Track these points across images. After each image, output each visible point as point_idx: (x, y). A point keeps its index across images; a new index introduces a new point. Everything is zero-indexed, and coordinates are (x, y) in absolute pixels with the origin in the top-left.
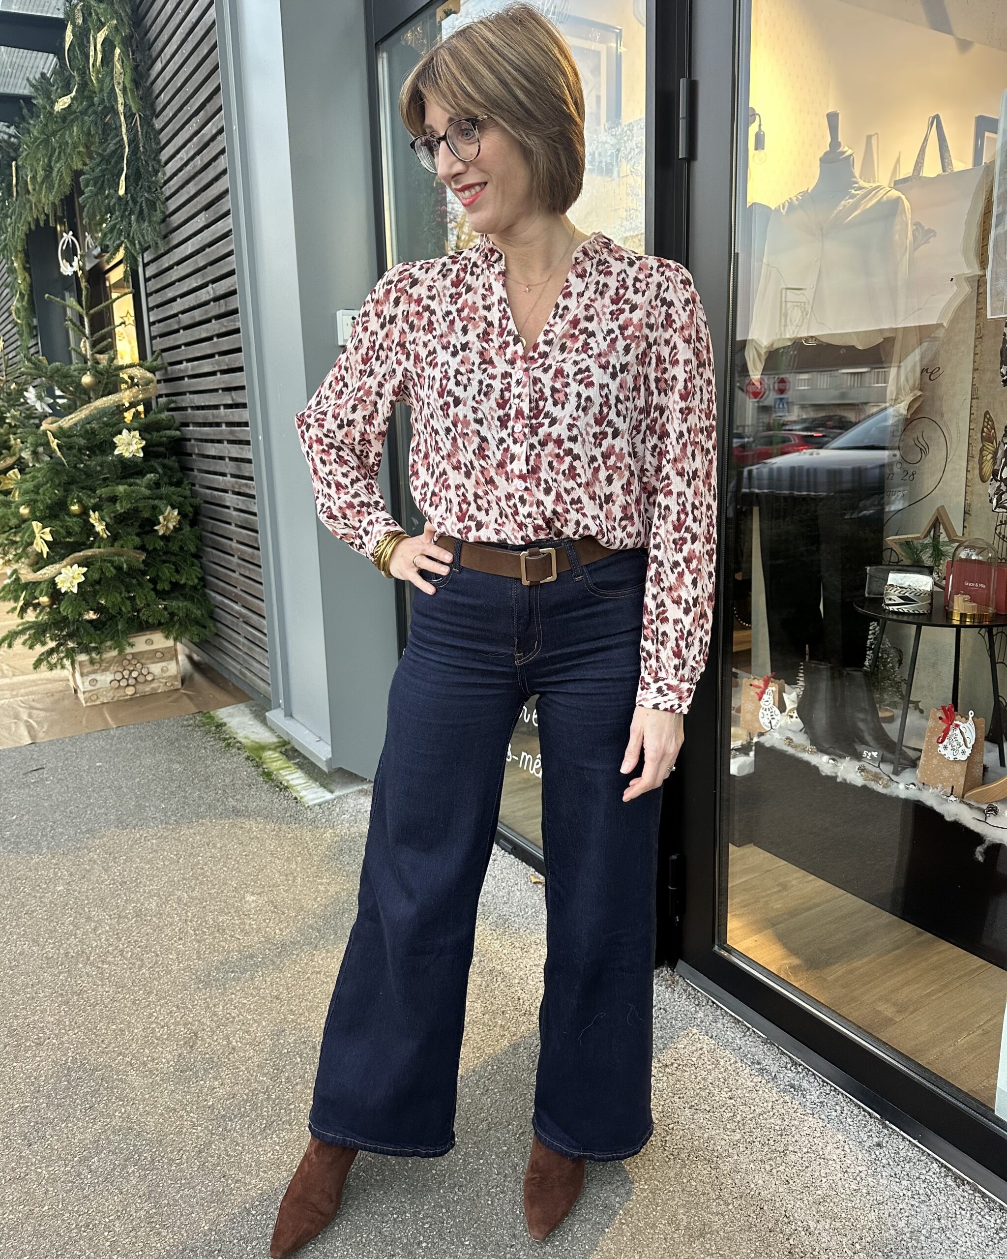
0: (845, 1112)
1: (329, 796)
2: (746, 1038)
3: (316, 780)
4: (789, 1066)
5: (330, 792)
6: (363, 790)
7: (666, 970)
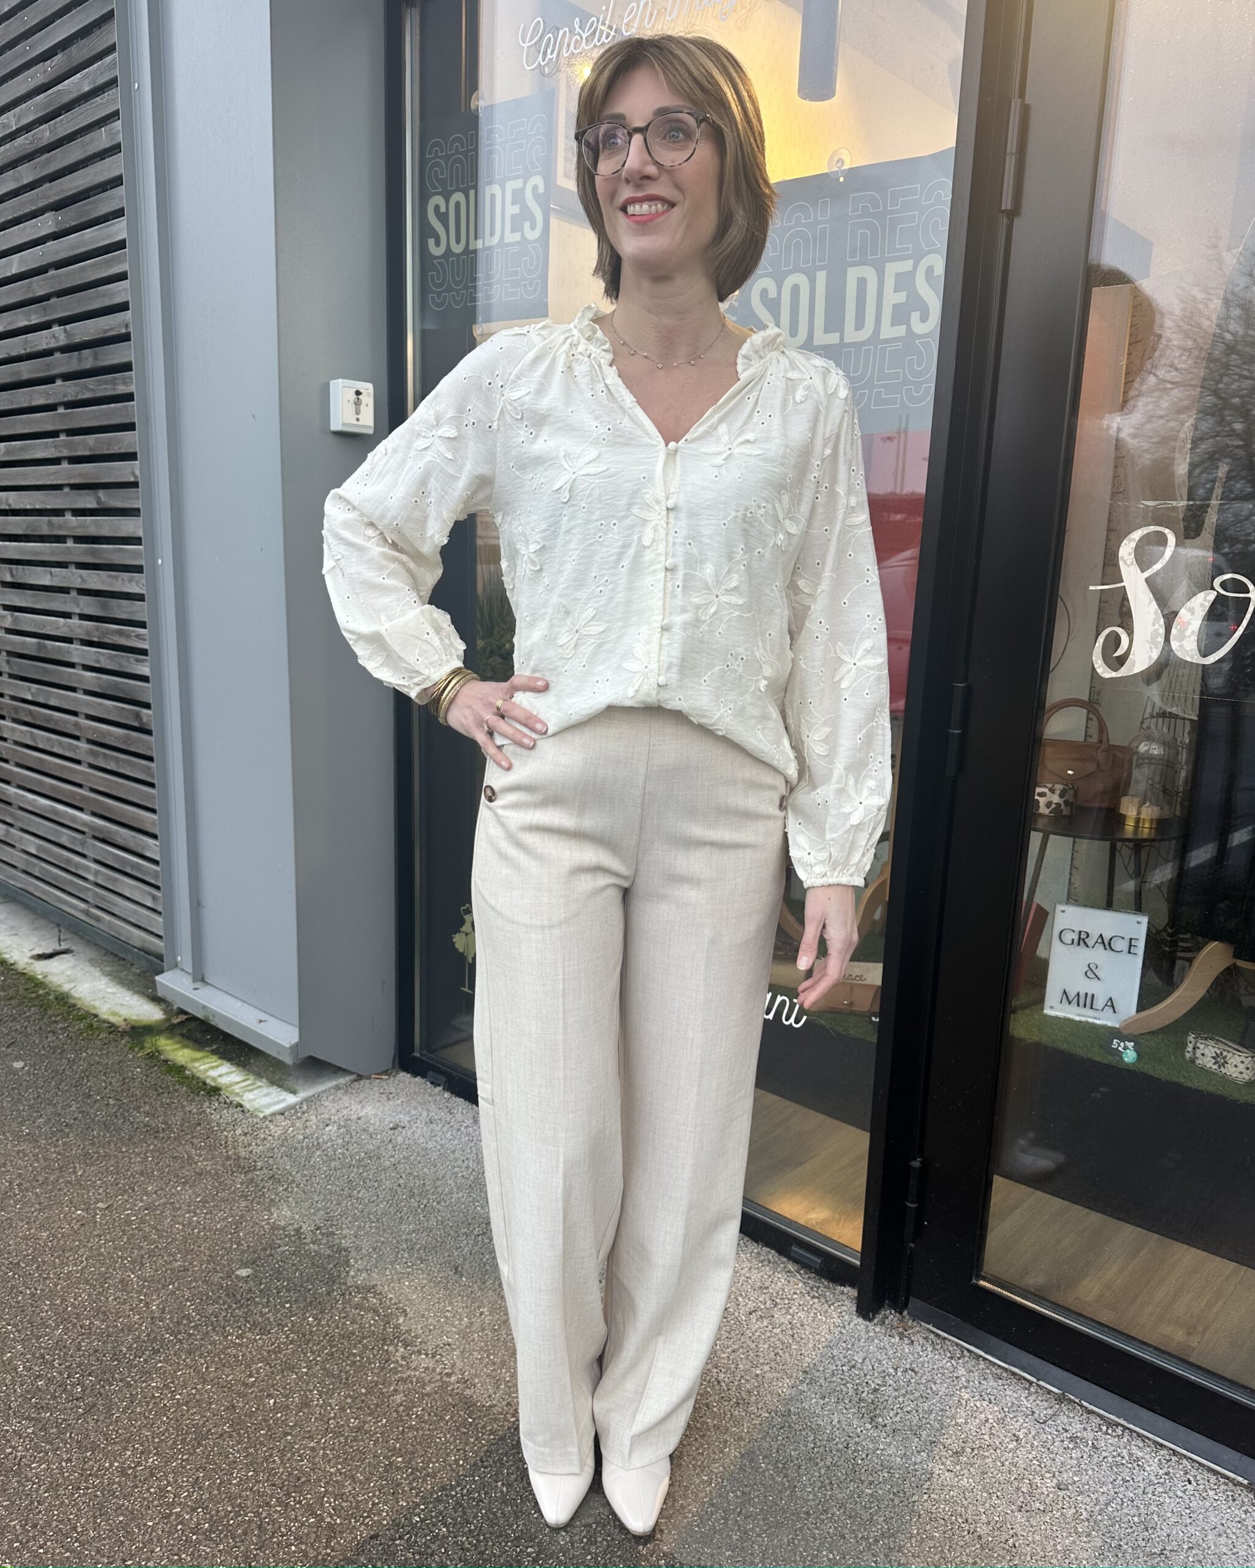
0: (1201, 1481)
1: (291, 1099)
2: (1034, 1397)
3: (259, 1075)
4: (1104, 1428)
5: (291, 1092)
6: (341, 1086)
7: (891, 1314)
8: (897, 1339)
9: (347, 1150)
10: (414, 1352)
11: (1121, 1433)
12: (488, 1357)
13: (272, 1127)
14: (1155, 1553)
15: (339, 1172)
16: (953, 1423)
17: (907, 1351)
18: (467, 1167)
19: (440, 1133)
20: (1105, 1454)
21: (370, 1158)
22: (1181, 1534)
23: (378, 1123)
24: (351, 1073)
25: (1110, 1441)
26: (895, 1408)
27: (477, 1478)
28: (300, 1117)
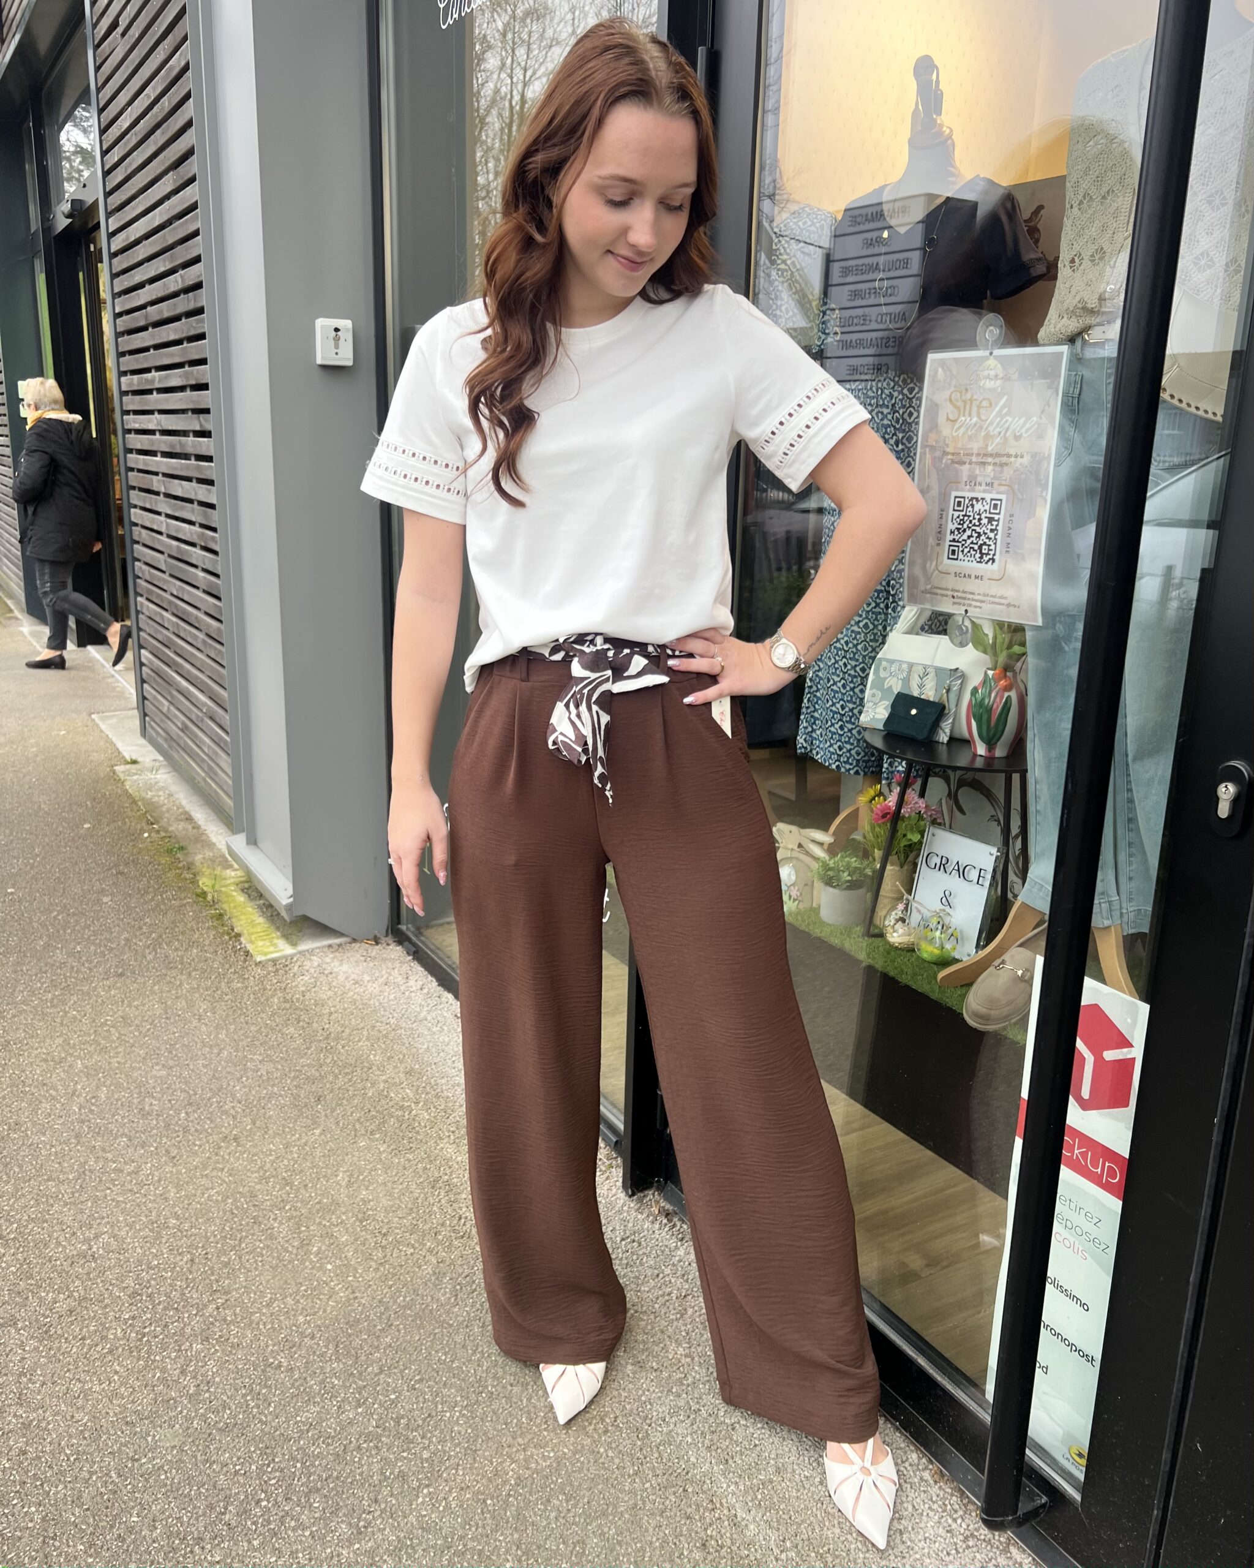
1: (289, 950)
5: (293, 945)
6: (333, 945)
8: (645, 1215)
9: (304, 996)
10: (240, 1151)
13: (259, 970)
15: (285, 1011)
17: (646, 1227)
18: (387, 1024)
19: (387, 994)
21: (317, 1005)
23: (343, 979)
24: (348, 938)
27: (219, 1245)
28: (287, 966)
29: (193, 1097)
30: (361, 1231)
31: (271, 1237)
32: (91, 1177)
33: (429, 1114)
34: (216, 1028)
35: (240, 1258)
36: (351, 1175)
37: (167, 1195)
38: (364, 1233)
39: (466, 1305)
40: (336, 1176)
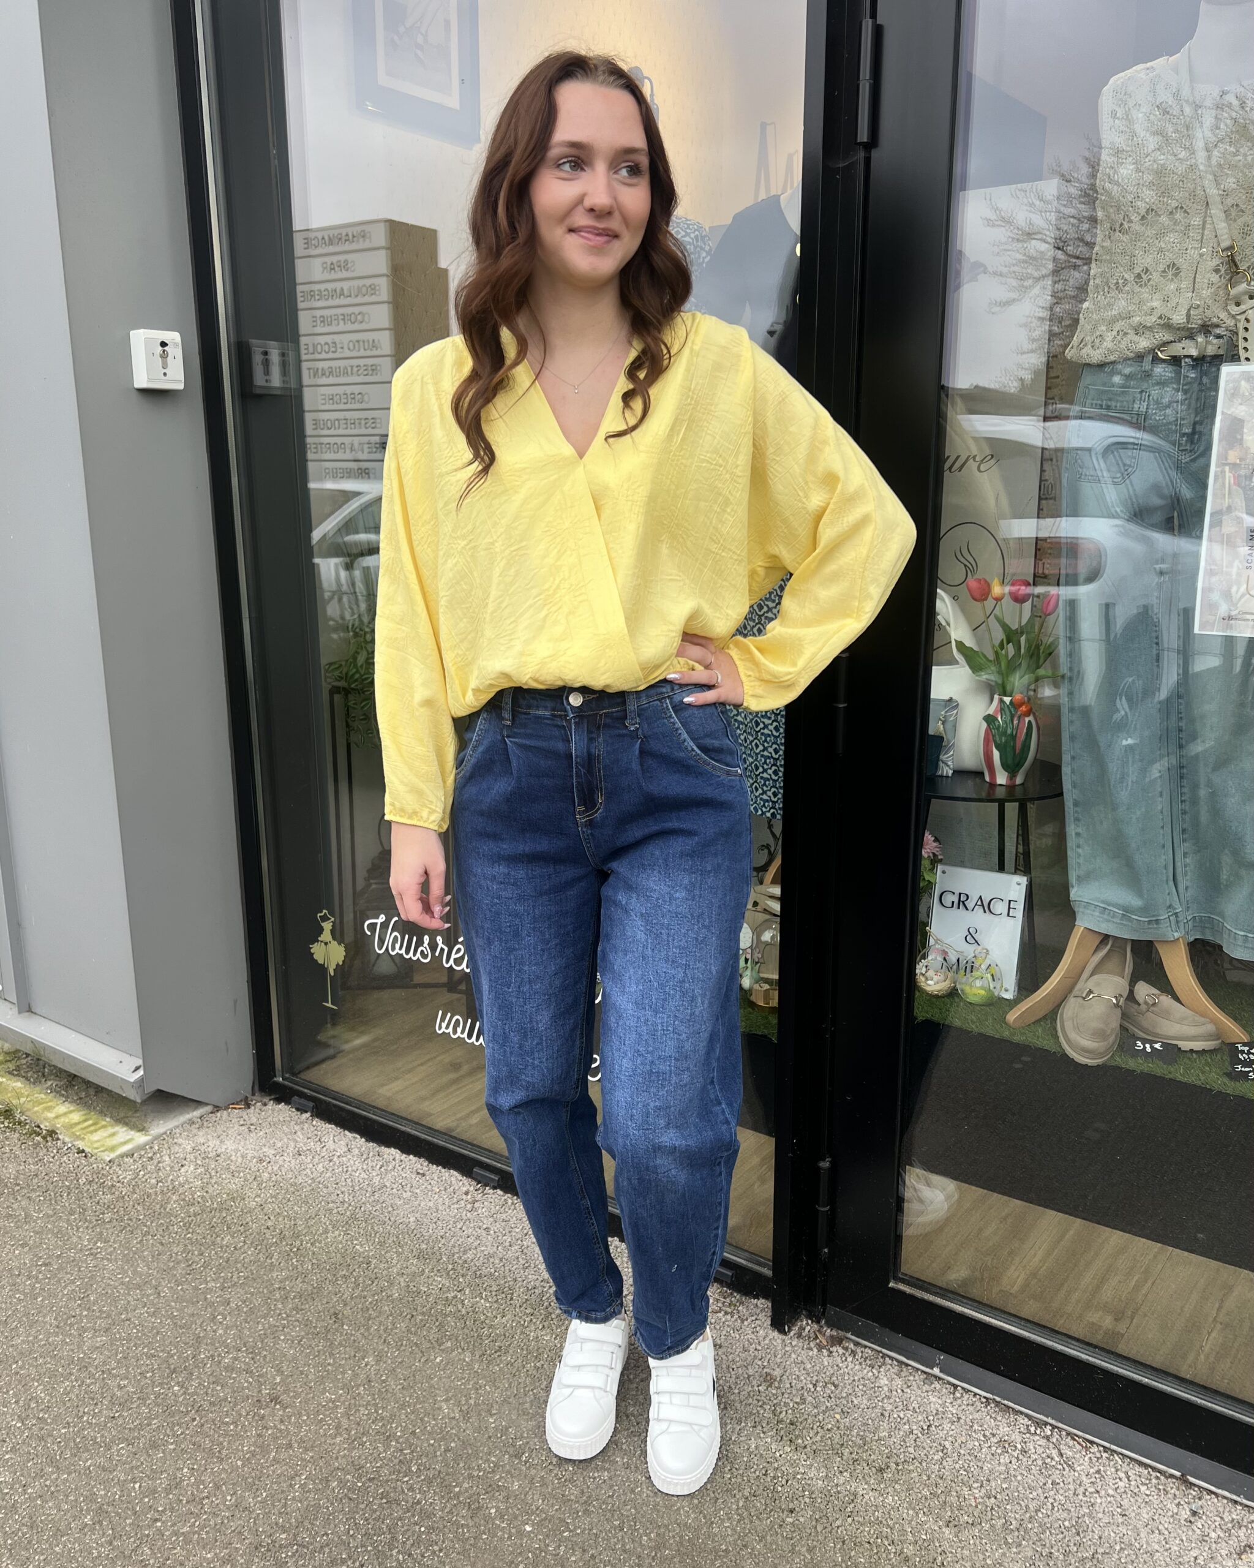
0: (1132, 1477)
1: (141, 1139)
2: (959, 1401)
3: (101, 1113)
4: (1032, 1429)
5: (140, 1131)
6: (195, 1120)
7: (807, 1324)
8: (815, 1350)
9: (207, 1192)
11: (1049, 1433)
12: (376, 1411)
13: (120, 1172)
14: (1086, 1558)
15: (199, 1217)
16: (876, 1438)
17: (826, 1363)
18: (343, 1202)
19: (311, 1166)
20: (1034, 1457)
21: (233, 1199)
22: (1112, 1534)
23: (240, 1160)
24: (207, 1104)
25: (1038, 1443)
26: (815, 1427)
27: (369, 1548)
28: (151, 1158)
29: (171, 1361)
30: (528, 1468)
31: (430, 1515)
32: (118, 1514)
33: (486, 1300)
34: (127, 1259)
35: (410, 1555)
36: (459, 1404)
37: (244, 1504)
38: (533, 1472)
39: (723, 1521)
40: (440, 1409)
